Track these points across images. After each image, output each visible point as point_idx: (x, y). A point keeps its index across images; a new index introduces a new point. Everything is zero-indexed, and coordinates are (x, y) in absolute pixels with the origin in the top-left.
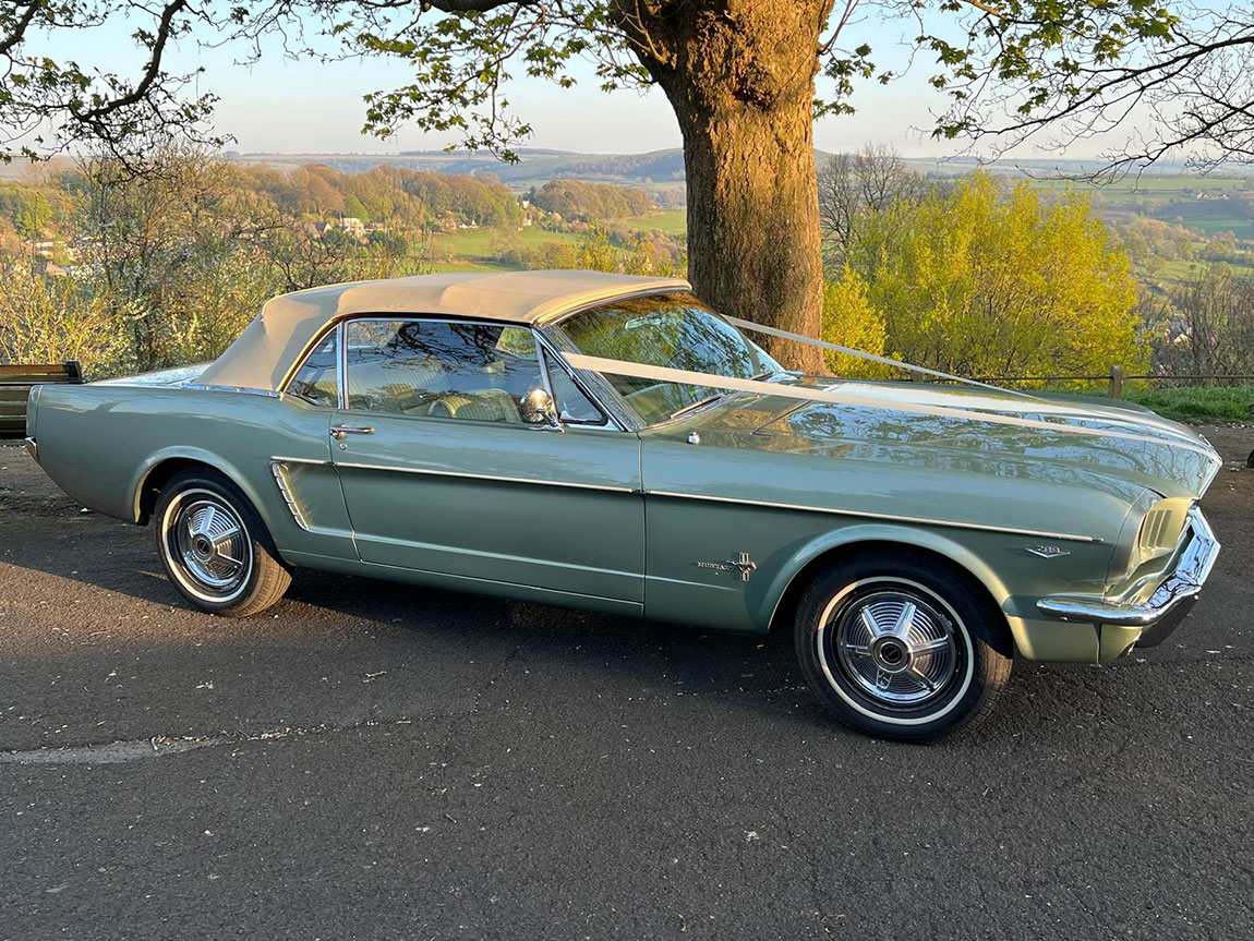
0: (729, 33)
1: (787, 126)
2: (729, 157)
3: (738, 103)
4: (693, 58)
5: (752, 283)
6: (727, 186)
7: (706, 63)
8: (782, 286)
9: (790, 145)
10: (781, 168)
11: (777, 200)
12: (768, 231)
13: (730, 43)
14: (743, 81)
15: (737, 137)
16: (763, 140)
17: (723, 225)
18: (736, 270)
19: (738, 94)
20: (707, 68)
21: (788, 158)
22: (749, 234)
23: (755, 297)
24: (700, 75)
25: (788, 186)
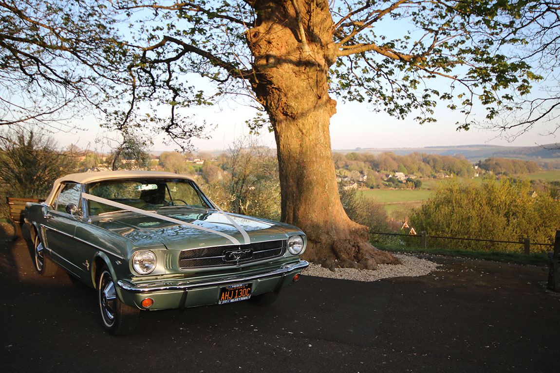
0: (278, 92)
1: (303, 125)
2: (283, 136)
3: (284, 117)
4: (269, 102)
5: (293, 183)
6: (283, 147)
7: (272, 103)
8: (302, 185)
9: (304, 131)
10: (302, 140)
11: (301, 153)
12: (298, 164)
13: (279, 96)
14: (283, 109)
15: (285, 129)
16: (293, 129)
17: (283, 162)
18: (288, 178)
19: (283, 113)
20: (273, 105)
21: (304, 136)
22: (291, 165)
23: (295, 189)
24: (272, 108)
25: (305, 147)
